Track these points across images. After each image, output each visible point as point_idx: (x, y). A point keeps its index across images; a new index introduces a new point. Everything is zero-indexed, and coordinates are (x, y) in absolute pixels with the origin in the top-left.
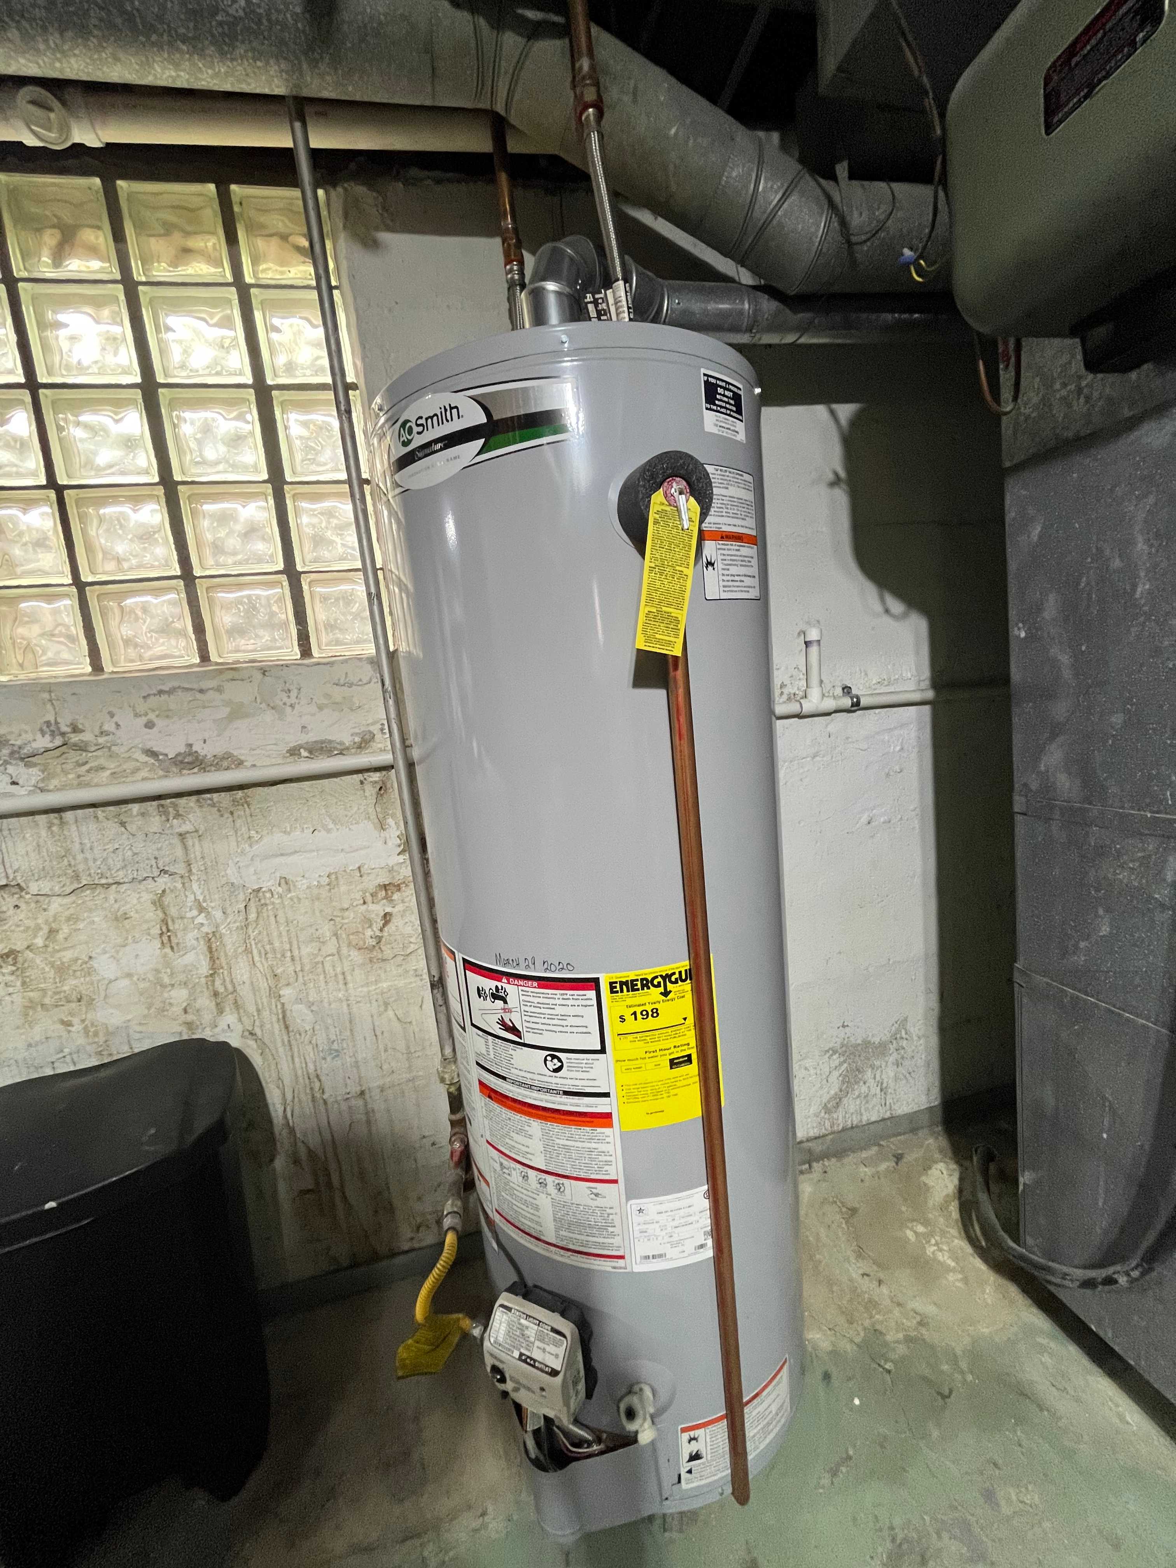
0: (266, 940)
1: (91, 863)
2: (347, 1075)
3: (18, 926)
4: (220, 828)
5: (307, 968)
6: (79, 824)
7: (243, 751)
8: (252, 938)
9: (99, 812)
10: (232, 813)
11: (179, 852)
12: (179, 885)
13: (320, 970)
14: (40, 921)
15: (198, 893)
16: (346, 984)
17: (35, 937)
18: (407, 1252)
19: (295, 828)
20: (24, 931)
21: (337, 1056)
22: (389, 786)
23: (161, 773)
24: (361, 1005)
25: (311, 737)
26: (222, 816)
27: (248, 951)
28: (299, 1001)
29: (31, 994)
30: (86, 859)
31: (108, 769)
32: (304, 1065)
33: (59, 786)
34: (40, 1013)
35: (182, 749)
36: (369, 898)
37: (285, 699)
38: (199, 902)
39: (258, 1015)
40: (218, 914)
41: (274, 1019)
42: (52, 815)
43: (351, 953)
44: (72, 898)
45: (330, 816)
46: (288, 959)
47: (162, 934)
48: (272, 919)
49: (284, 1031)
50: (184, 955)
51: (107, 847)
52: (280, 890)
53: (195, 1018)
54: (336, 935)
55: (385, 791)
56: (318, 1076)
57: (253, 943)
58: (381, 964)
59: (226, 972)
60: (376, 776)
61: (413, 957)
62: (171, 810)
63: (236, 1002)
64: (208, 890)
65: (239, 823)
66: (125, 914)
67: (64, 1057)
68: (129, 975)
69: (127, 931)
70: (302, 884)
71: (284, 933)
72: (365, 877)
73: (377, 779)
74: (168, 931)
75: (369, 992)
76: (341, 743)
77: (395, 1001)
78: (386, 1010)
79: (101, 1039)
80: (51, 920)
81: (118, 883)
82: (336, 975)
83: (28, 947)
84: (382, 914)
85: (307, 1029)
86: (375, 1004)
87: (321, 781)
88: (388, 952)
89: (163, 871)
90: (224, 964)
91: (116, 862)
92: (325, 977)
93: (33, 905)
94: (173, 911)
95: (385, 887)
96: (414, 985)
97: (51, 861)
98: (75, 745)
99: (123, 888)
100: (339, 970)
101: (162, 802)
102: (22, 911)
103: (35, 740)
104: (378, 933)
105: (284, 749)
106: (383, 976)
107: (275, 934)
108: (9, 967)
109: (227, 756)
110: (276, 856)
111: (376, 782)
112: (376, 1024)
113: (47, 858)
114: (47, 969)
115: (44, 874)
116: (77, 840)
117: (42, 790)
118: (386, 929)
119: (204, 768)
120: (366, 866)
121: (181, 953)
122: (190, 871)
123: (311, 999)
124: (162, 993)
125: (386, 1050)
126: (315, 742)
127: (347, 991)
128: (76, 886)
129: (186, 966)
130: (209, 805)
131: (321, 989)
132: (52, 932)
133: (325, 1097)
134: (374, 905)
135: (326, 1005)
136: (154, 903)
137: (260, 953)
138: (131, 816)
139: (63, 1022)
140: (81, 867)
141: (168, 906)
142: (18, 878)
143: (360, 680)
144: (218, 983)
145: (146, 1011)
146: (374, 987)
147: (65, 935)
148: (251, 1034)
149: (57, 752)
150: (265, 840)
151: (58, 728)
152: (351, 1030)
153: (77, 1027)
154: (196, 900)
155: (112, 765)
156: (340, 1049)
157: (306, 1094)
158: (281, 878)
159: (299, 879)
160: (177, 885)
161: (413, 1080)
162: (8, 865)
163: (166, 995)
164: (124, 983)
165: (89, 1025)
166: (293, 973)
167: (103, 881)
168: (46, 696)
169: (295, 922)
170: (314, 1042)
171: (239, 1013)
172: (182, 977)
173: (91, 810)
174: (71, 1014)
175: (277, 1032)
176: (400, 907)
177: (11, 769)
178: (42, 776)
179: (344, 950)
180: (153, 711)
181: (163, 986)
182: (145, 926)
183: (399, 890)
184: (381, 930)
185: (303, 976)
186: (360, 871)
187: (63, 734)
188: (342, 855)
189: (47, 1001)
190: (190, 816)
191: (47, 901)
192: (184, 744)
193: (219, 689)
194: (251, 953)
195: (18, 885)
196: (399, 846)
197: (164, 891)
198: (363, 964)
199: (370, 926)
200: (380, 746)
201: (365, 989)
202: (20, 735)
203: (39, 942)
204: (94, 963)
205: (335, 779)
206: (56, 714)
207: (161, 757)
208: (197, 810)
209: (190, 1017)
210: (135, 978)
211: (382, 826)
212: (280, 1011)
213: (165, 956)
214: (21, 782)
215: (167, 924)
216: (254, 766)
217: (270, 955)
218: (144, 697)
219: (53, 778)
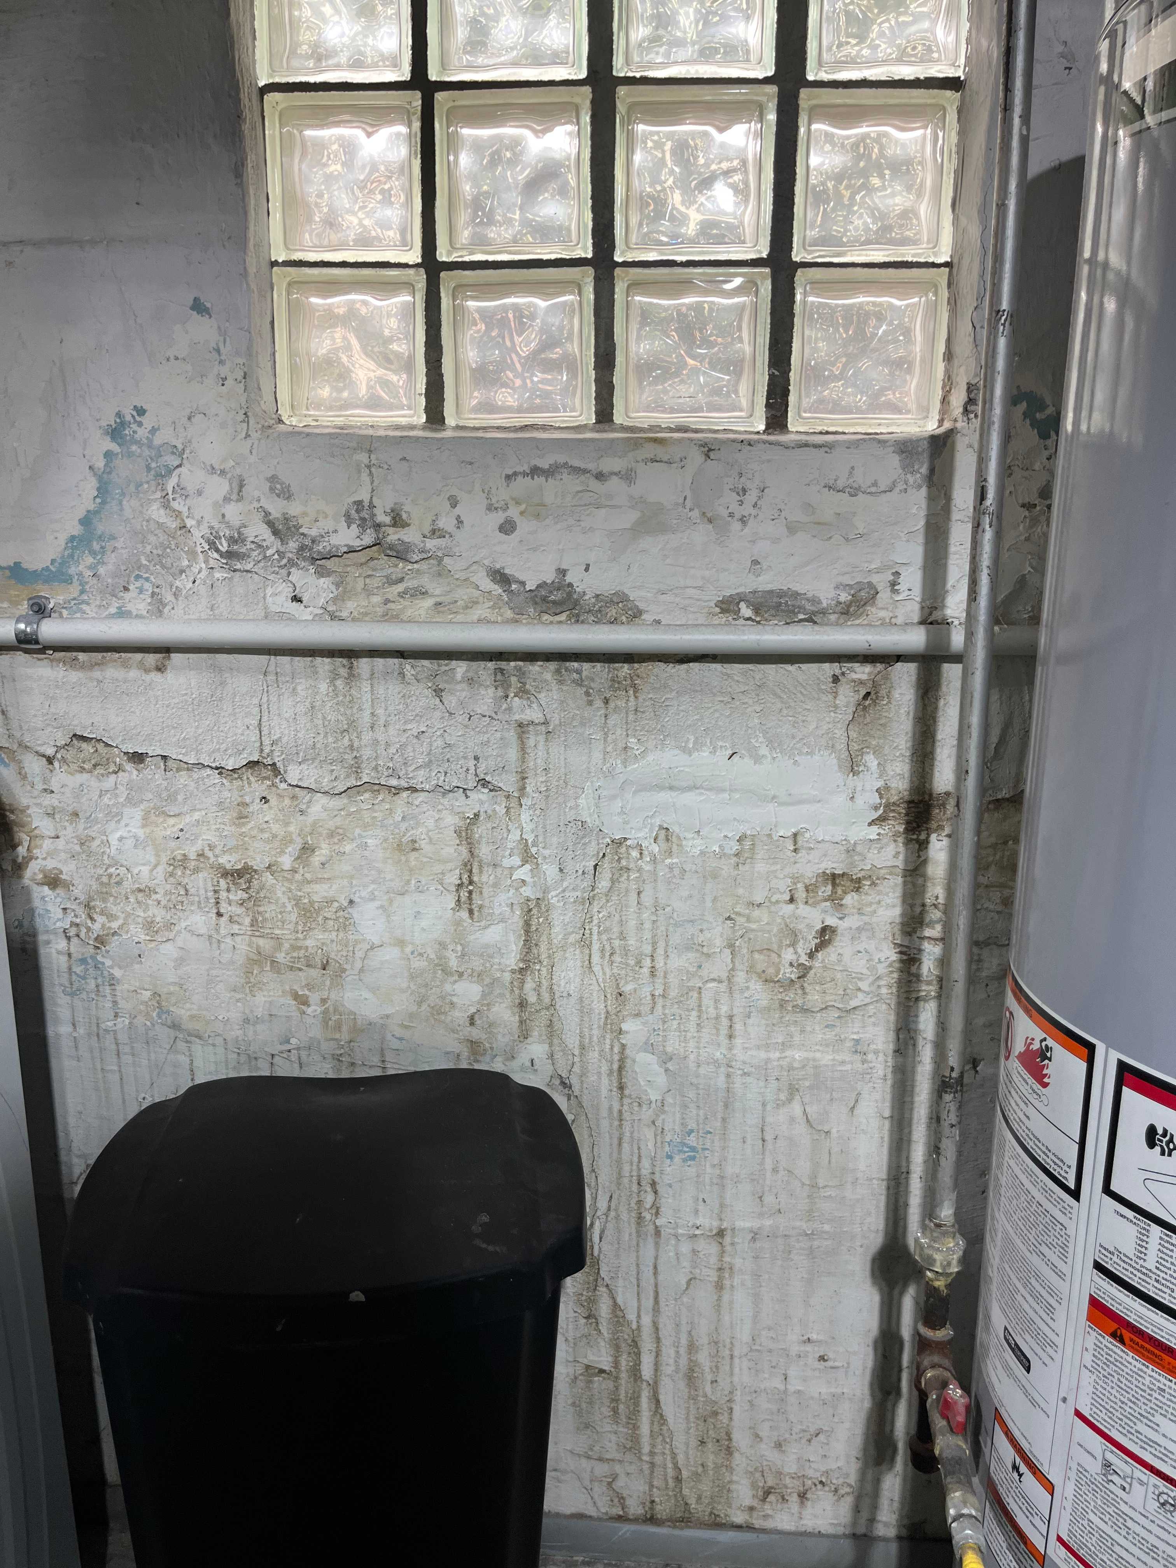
0: (616, 929)
1: (381, 750)
2: (701, 1197)
3: (262, 831)
4: (583, 724)
5: (673, 993)
6: (376, 681)
7: (643, 593)
8: (595, 922)
9: (408, 666)
10: (606, 701)
11: (513, 754)
12: (501, 810)
13: (692, 1002)
14: (292, 828)
15: (528, 827)
16: (730, 1037)
17: (282, 852)
18: (739, 1527)
19: (703, 745)
20: (267, 841)
21: (693, 1158)
22: (883, 692)
23: (509, 614)
24: (748, 1079)
25: (766, 582)
26: (590, 703)
27: (585, 943)
28: (649, 1047)
29: (261, 942)
30: (376, 742)
31: (432, 596)
32: (635, 1159)
33: (355, 614)
34: (268, 976)
35: (549, 577)
36: (801, 894)
37: (734, 507)
38: (526, 845)
39: (581, 1054)
40: (550, 871)
41: (605, 1068)
42: (339, 661)
43: (752, 985)
44: (344, 800)
45: (765, 733)
46: (646, 971)
47: (460, 886)
48: (633, 897)
49: (615, 1093)
50: (486, 928)
51: (409, 727)
52: (655, 848)
53: (484, 1036)
54: (731, 946)
55: (874, 701)
56: (653, 1184)
57: (595, 930)
58: (799, 1017)
59: (544, 971)
60: (863, 672)
61: (857, 1016)
62: (514, 679)
63: (551, 1025)
64: (544, 827)
65: (613, 719)
66: (414, 841)
67: (289, 1051)
68: (401, 943)
69: (411, 870)
70: (694, 846)
71: (648, 925)
72: (802, 853)
73: (864, 677)
74: (471, 882)
75: (768, 1061)
76: (815, 601)
77: (811, 1088)
78: (790, 1100)
79: (345, 1036)
80: (308, 829)
81: (413, 790)
82: (717, 1018)
83: (269, 867)
84: (819, 926)
85: (653, 1099)
86: (774, 1084)
87: (762, 666)
88: (814, 997)
89: (484, 783)
90: (543, 957)
91: (418, 753)
92: (699, 1017)
93: (287, 801)
94: (484, 851)
95: (834, 879)
96: (848, 1067)
97: (326, 736)
98: (391, 547)
99: (422, 797)
100: (724, 1009)
101: (503, 664)
102: (270, 808)
103: (336, 531)
104: (804, 959)
105: (713, 596)
106: (797, 1039)
107: (632, 923)
108: (240, 892)
109: (620, 599)
110: (660, 788)
111: (861, 682)
112: (769, 1119)
113: (322, 730)
114: (289, 908)
115: (311, 756)
116: (367, 706)
117: (333, 617)
118: (820, 955)
119: (578, 615)
120: (807, 835)
121: (483, 924)
122: (523, 789)
123: (669, 1049)
124: (443, 982)
125: (775, 1170)
126: (771, 592)
127: (730, 1049)
128: (353, 782)
129: (487, 946)
130: (573, 681)
131: (689, 1035)
132: (307, 850)
133: (658, 1223)
134: (808, 908)
135: (692, 1066)
136: (458, 832)
137: (603, 951)
138: (452, 680)
139: (296, 996)
140: (367, 753)
141: (479, 842)
142: (276, 754)
143: (875, 484)
144: (529, 985)
145: (414, 1008)
146: (777, 1055)
147: (323, 859)
148: (563, 1083)
149: (362, 557)
150: (650, 758)
151: (373, 515)
152: (724, 1120)
153: (314, 1009)
154: (522, 839)
155: (437, 589)
156: (700, 1147)
157: (630, 1211)
158: (661, 827)
159: (690, 835)
160: (497, 808)
161: (809, 1236)
162: (265, 731)
163: (448, 987)
164: (391, 954)
165: (331, 1009)
166: (649, 997)
167: (394, 782)
168: (363, 457)
169: (668, 909)
170: (659, 1123)
171: (551, 1045)
172: (476, 963)
173: (396, 661)
174: (310, 987)
175: (604, 1092)
176: (852, 922)
177: (296, 575)
178: (336, 593)
179: (740, 977)
180: (518, 503)
181: (446, 972)
182: (438, 868)
183: (857, 890)
184: (811, 955)
185: (664, 1007)
186: (795, 843)
187: (378, 526)
188: (771, 807)
189: (281, 957)
190: (541, 696)
191: (307, 798)
192: (553, 568)
193: (628, 476)
194: (589, 947)
195: (274, 764)
196: (876, 808)
197: (477, 815)
198: (768, 1009)
199: (793, 945)
200: (882, 614)
201: (763, 1055)
202: (316, 521)
203: (286, 862)
204: (354, 912)
205: (788, 667)
206: (373, 491)
207: (514, 586)
208: (554, 686)
209: (476, 1033)
210: (408, 950)
211: (853, 767)
212: (616, 1058)
213: (458, 923)
214: (304, 599)
215: (471, 871)
216: (658, 622)
217: (617, 958)
218: (508, 477)
219: (350, 599)
